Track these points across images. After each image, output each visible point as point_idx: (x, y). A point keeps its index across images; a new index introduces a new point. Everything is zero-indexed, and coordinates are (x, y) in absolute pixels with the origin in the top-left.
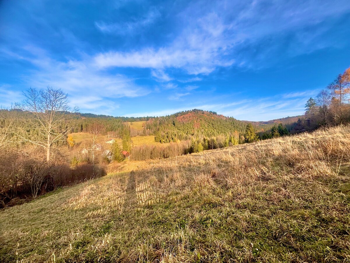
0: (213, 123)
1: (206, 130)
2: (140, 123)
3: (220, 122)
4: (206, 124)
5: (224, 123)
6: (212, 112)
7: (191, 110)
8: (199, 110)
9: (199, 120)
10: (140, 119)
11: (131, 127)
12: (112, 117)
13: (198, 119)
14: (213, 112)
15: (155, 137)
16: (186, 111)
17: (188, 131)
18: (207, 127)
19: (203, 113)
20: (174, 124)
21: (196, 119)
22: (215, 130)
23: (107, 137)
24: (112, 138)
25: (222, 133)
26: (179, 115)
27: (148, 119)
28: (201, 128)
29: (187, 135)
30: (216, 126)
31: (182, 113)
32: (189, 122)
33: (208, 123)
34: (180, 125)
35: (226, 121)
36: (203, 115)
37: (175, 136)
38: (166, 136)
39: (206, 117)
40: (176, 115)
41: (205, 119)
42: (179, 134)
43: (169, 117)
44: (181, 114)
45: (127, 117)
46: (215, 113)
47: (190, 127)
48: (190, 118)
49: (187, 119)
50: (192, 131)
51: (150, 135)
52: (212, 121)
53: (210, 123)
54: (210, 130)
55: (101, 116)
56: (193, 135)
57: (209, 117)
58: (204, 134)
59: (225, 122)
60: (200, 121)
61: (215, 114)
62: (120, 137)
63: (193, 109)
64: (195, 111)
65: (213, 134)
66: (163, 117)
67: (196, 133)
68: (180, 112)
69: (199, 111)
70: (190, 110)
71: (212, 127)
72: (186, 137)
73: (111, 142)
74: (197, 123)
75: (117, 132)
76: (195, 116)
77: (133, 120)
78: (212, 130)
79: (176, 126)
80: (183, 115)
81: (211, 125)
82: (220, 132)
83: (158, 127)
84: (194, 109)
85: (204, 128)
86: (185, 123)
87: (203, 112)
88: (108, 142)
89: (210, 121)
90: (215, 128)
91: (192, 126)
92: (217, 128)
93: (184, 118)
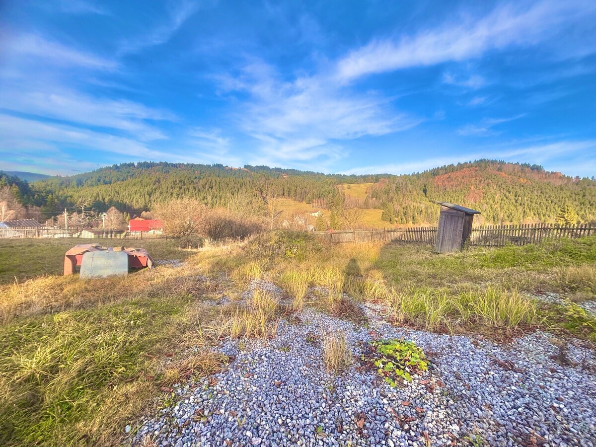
0: (519, 192)
1: (496, 206)
2: (363, 187)
3: (540, 191)
4: (498, 194)
5: (551, 193)
6: (528, 166)
7: (472, 162)
8: (493, 162)
9: (482, 186)
10: (365, 179)
11: (347, 192)
12: (323, 174)
13: (482, 182)
14: (532, 165)
15: (383, 212)
16: (459, 164)
18: (500, 201)
19: (502, 168)
20: (425, 191)
21: (478, 183)
22: (519, 207)
23: (313, 207)
24: (318, 209)
26: (441, 172)
27: (376, 178)
30: (526, 198)
31: (450, 169)
32: (459, 188)
33: (505, 192)
34: (436, 193)
35: (562, 189)
36: (498, 172)
37: (419, 213)
38: (402, 211)
39: (504, 177)
40: (435, 173)
41: (499, 184)
42: (430, 211)
43: (418, 176)
44: (446, 169)
45: (344, 175)
47: (457, 198)
48: (463, 180)
49: (456, 180)
51: (375, 208)
52: (518, 187)
53: (510, 193)
54: (505, 207)
55: (308, 173)
57: (514, 177)
60: (486, 187)
62: (330, 208)
63: (478, 159)
64: (480, 163)
65: (509, 216)
66: (406, 176)
68: (445, 166)
69: (490, 165)
70: (470, 162)
71: (514, 201)
73: (316, 214)
74: (477, 191)
75: (326, 201)
76: (476, 176)
77: (354, 179)
78: (511, 207)
79: (428, 195)
80: (450, 172)
81: (512, 197)
82: (531, 213)
83: (391, 195)
85: (491, 201)
86: (448, 189)
87: (500, 166)
88: (313, 214)
89: (511, 187)
90: (521, 204)
91: (463, 197)
92: (526, 204)
93: (450, 179)
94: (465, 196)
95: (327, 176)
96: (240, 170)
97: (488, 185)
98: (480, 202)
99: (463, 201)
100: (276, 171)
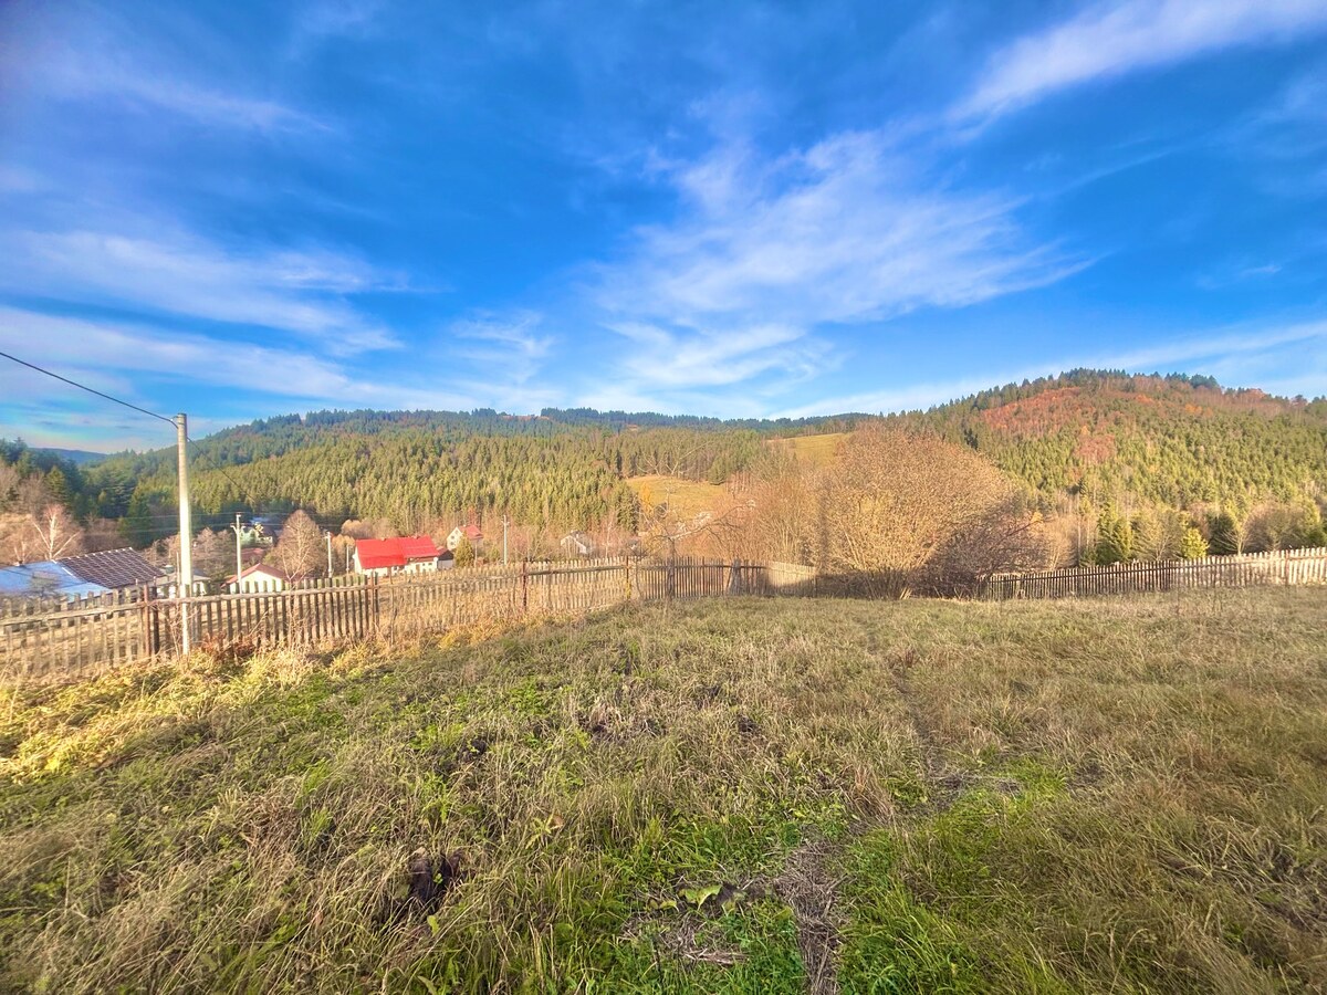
0: (1196, 434)
1: (1152, 469)
2: (823, 441)
3: (1240, 432)
4: (1149, 443)
5: (1266, 435)
6: (1184, 379)
7: (1056, 378)
8: (1102, 374)
9: (1104, 425)
10: (818, 425)
13: (1101, 417)
14: (1190, 376)
16: (1026, 382)
17: (1047, 472)
18: (1158, 458)
19: (1129, 387)
20: (974, 444)
21: (1091, 419)
22: (1206, 468)
25: (1253, 486)
26: (992, 400)
28: (1119, 459)
29: (1043, 493)
30: (1215, 448)
31: (1009, 395)
32: (1052, 435)
33: (1160, 435)
34: (1001, 448)
35: (1286, 423)
36: (1130, 395)
39: (1146, 405)
40: (978, 404)
41: (1142, 419)
43: (943, 413)
44: (1001, 395)
46: (1203, 385)
47: (1055, 455)
48: (1055, 416)
49: (1037, 417)
50: (1072, 476)
52: (1187, 425)
53: (1172, 437)
54: (1176, 469)
56: (1074, 491)
57: (1170, 403)
58: (1140, 488)
59: (1275, 426)
60: (1115, 427)
61: (1202, 387)
63: (1067, 370)
64: (1075, 377)
65: (1193, 491)
66: (917, 415)
67: (1093, 481)
68: (997, 388)
69: (1101, 381)
70: (1051, 377)
71: (1191, 456)
72: (1041, 500)
74: (1098, 438)
76: (1081, 406)
78: (1189, 469)
79: (983, 453)
80: (1013, 401)
81: (1183, 447)
82: (1240, 479)
84: (1075, 372)
85: (1138, 458)
86: (1027, 437)
87: (1127, 384)
89: (1172, 424)
90: (1206, 462)
91: (1068, 452)
92: (1221, 461)
93: (1021, 416)
94: (1072, 451)
95: (727, 423)
96: (534, 419)
97: (1116, 424)
98: (1112, 462)
99: (1071, 461)
100: (612, 420)
